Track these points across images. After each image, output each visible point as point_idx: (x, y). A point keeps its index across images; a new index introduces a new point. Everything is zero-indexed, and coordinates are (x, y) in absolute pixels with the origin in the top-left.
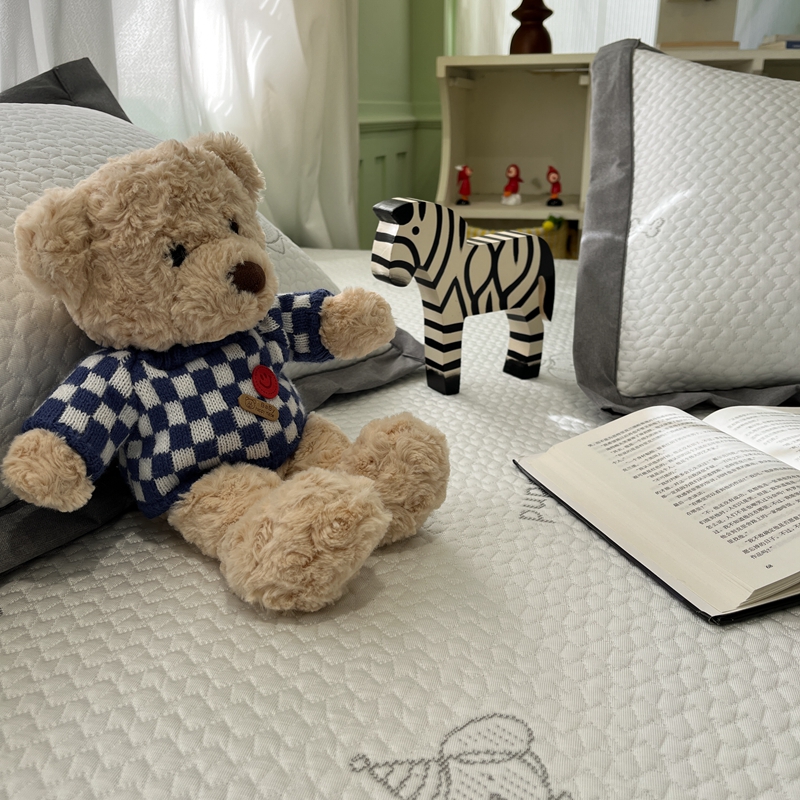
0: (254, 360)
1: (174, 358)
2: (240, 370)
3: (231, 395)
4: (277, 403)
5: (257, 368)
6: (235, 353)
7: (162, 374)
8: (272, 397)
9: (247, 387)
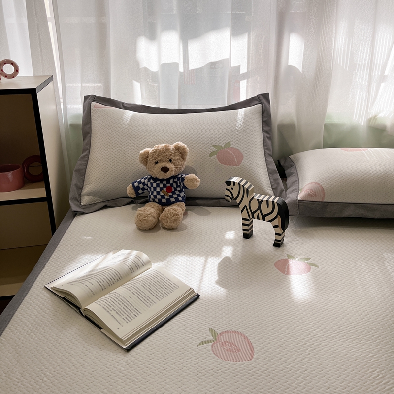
0: (168, 185)
1: (155, 180)
2: (165, 186)
3: (161, 189)
4: (171, 194)
5: (169, 186)
6: (165, 182)
7: (153, 182)
8: (170, 192)
9: (165, 189)
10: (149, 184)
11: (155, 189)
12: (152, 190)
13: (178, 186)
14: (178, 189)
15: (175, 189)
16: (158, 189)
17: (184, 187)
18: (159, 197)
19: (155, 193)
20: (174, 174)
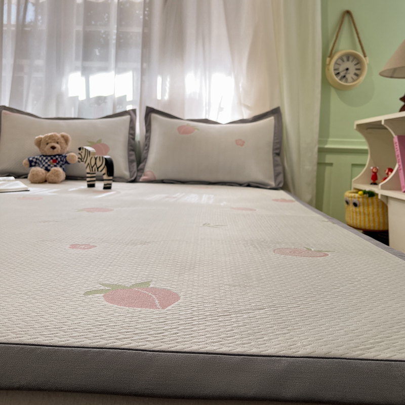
5: (54, 159)
6: (52, 157)
8: (55, 163)
10: (40, 159)
11: (44, 161)
12: (43, 161)
13: (61, 160)
14: (61, 162)
15: (59, 162)
16: (47, 161)
17: (67, 162)
18: (46, 165)
19: (44, 163)
20: (59, 152)
